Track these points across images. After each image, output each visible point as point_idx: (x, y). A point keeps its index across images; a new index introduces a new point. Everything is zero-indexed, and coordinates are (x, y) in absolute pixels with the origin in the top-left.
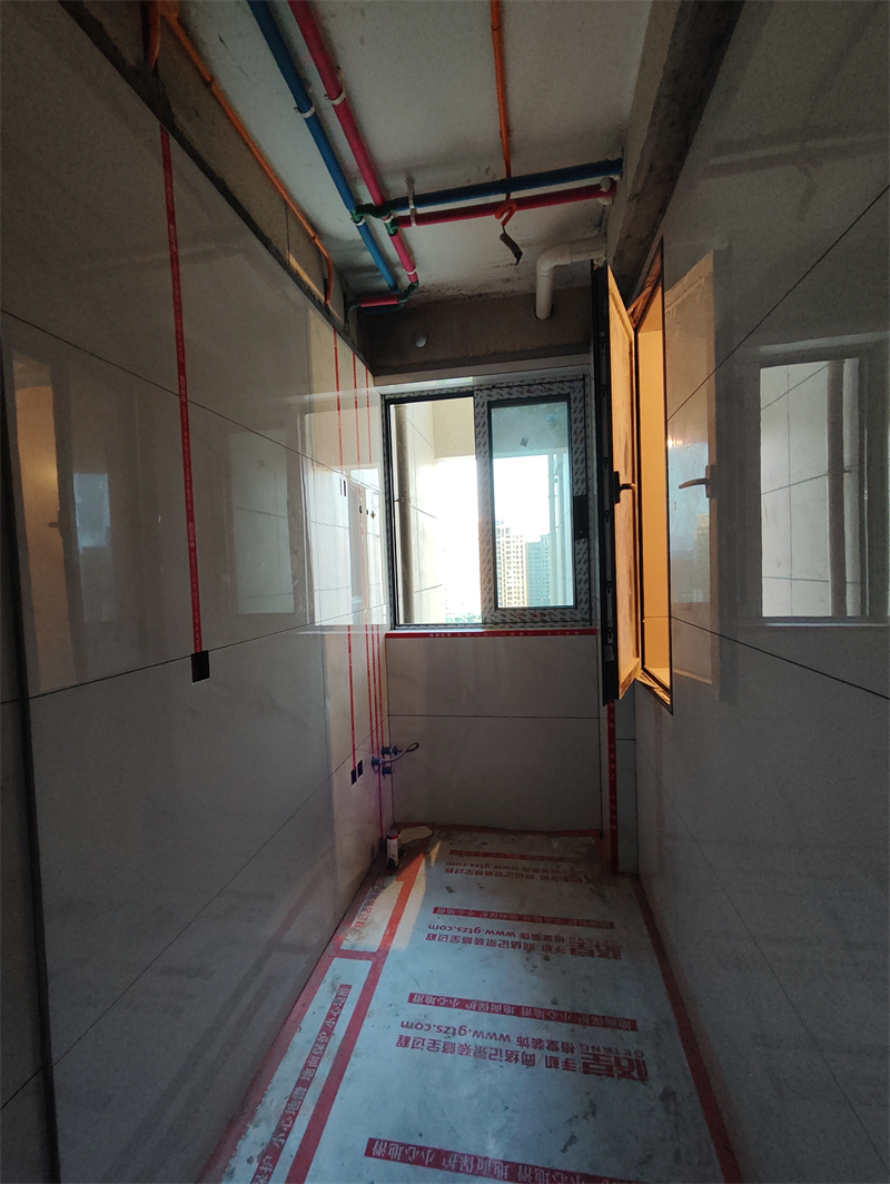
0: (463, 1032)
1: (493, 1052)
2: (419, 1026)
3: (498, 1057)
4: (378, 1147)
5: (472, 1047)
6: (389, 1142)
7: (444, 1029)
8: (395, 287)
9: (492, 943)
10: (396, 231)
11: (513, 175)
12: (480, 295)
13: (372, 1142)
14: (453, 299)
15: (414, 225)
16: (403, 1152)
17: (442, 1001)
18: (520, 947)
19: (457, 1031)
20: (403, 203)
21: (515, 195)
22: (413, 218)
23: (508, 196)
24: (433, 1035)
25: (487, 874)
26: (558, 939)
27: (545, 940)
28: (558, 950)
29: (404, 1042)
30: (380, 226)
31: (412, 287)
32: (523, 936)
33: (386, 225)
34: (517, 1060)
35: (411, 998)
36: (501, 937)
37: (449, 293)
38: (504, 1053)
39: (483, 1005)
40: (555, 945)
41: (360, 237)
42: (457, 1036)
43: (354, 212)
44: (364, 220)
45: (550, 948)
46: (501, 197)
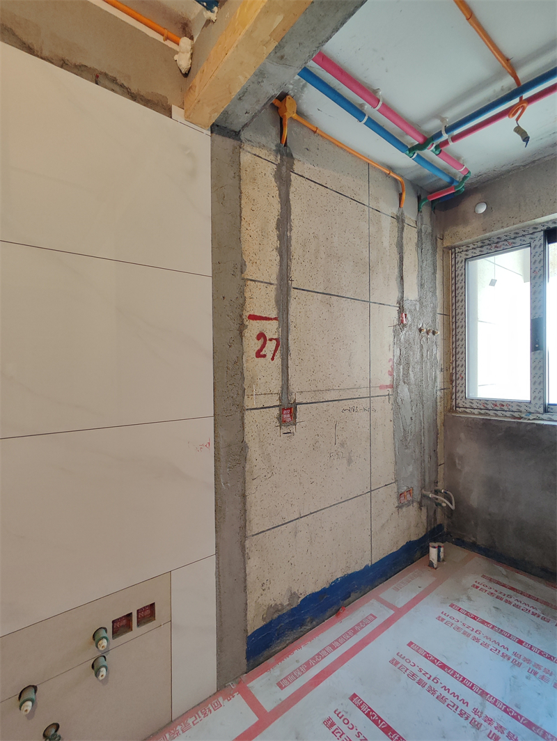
0: (435, 681)
1: (452, 705)
2: (408, 661)
3: (454, 709)
4: (357, 700)
5: (438, 694)
6: (363, 702)
7: (423, 672)
8: (453, 180)
9: (486, 645)
10: (441, 151)
11: (522, 84)
12: (534, 162)
13: (355, 696)
14: (508, 171)
15: (451, 143)
16: (369, 712)
17: (430, 657)
18: (509, 659)
19: (432, 678)
20: (439, 135)
21: (526, 95)
22: (450, 140)
23: (521, 98)
24: (415, 670)
25: (506, 601)
26: (546, 671)
27: (534, 666)
28: (542, 678)
29: (394, 662)
30: (429, 153)
31: (465, 178)
32: (515, 654)
33: (432, 151)
34: (467, 719)
35: (410, 644)
36: (497, 646)
37: (505, 168)
38: (459, 710)
39: (458, 676)
40: (541, 673)
41: (416, 163)
42: (430, 680)
43: (408, 152)
44: (416, 154)
45: (535, 673)
46: (516, 100)
